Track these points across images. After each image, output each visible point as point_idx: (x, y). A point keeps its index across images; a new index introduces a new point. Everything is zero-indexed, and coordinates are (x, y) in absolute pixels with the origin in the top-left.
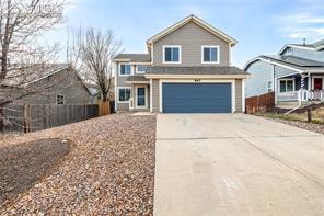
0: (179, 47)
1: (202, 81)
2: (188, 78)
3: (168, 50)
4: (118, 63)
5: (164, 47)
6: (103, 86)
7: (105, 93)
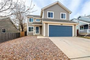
0: (53, 12)
1: (63, 25)
2: (58, 24)
3: (49, 13)
4: (28, 17)
5: (48, 12)
6: (22, 26)
7: (22, 29)
